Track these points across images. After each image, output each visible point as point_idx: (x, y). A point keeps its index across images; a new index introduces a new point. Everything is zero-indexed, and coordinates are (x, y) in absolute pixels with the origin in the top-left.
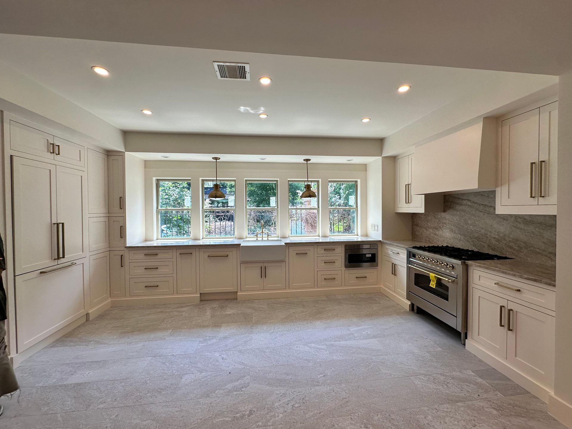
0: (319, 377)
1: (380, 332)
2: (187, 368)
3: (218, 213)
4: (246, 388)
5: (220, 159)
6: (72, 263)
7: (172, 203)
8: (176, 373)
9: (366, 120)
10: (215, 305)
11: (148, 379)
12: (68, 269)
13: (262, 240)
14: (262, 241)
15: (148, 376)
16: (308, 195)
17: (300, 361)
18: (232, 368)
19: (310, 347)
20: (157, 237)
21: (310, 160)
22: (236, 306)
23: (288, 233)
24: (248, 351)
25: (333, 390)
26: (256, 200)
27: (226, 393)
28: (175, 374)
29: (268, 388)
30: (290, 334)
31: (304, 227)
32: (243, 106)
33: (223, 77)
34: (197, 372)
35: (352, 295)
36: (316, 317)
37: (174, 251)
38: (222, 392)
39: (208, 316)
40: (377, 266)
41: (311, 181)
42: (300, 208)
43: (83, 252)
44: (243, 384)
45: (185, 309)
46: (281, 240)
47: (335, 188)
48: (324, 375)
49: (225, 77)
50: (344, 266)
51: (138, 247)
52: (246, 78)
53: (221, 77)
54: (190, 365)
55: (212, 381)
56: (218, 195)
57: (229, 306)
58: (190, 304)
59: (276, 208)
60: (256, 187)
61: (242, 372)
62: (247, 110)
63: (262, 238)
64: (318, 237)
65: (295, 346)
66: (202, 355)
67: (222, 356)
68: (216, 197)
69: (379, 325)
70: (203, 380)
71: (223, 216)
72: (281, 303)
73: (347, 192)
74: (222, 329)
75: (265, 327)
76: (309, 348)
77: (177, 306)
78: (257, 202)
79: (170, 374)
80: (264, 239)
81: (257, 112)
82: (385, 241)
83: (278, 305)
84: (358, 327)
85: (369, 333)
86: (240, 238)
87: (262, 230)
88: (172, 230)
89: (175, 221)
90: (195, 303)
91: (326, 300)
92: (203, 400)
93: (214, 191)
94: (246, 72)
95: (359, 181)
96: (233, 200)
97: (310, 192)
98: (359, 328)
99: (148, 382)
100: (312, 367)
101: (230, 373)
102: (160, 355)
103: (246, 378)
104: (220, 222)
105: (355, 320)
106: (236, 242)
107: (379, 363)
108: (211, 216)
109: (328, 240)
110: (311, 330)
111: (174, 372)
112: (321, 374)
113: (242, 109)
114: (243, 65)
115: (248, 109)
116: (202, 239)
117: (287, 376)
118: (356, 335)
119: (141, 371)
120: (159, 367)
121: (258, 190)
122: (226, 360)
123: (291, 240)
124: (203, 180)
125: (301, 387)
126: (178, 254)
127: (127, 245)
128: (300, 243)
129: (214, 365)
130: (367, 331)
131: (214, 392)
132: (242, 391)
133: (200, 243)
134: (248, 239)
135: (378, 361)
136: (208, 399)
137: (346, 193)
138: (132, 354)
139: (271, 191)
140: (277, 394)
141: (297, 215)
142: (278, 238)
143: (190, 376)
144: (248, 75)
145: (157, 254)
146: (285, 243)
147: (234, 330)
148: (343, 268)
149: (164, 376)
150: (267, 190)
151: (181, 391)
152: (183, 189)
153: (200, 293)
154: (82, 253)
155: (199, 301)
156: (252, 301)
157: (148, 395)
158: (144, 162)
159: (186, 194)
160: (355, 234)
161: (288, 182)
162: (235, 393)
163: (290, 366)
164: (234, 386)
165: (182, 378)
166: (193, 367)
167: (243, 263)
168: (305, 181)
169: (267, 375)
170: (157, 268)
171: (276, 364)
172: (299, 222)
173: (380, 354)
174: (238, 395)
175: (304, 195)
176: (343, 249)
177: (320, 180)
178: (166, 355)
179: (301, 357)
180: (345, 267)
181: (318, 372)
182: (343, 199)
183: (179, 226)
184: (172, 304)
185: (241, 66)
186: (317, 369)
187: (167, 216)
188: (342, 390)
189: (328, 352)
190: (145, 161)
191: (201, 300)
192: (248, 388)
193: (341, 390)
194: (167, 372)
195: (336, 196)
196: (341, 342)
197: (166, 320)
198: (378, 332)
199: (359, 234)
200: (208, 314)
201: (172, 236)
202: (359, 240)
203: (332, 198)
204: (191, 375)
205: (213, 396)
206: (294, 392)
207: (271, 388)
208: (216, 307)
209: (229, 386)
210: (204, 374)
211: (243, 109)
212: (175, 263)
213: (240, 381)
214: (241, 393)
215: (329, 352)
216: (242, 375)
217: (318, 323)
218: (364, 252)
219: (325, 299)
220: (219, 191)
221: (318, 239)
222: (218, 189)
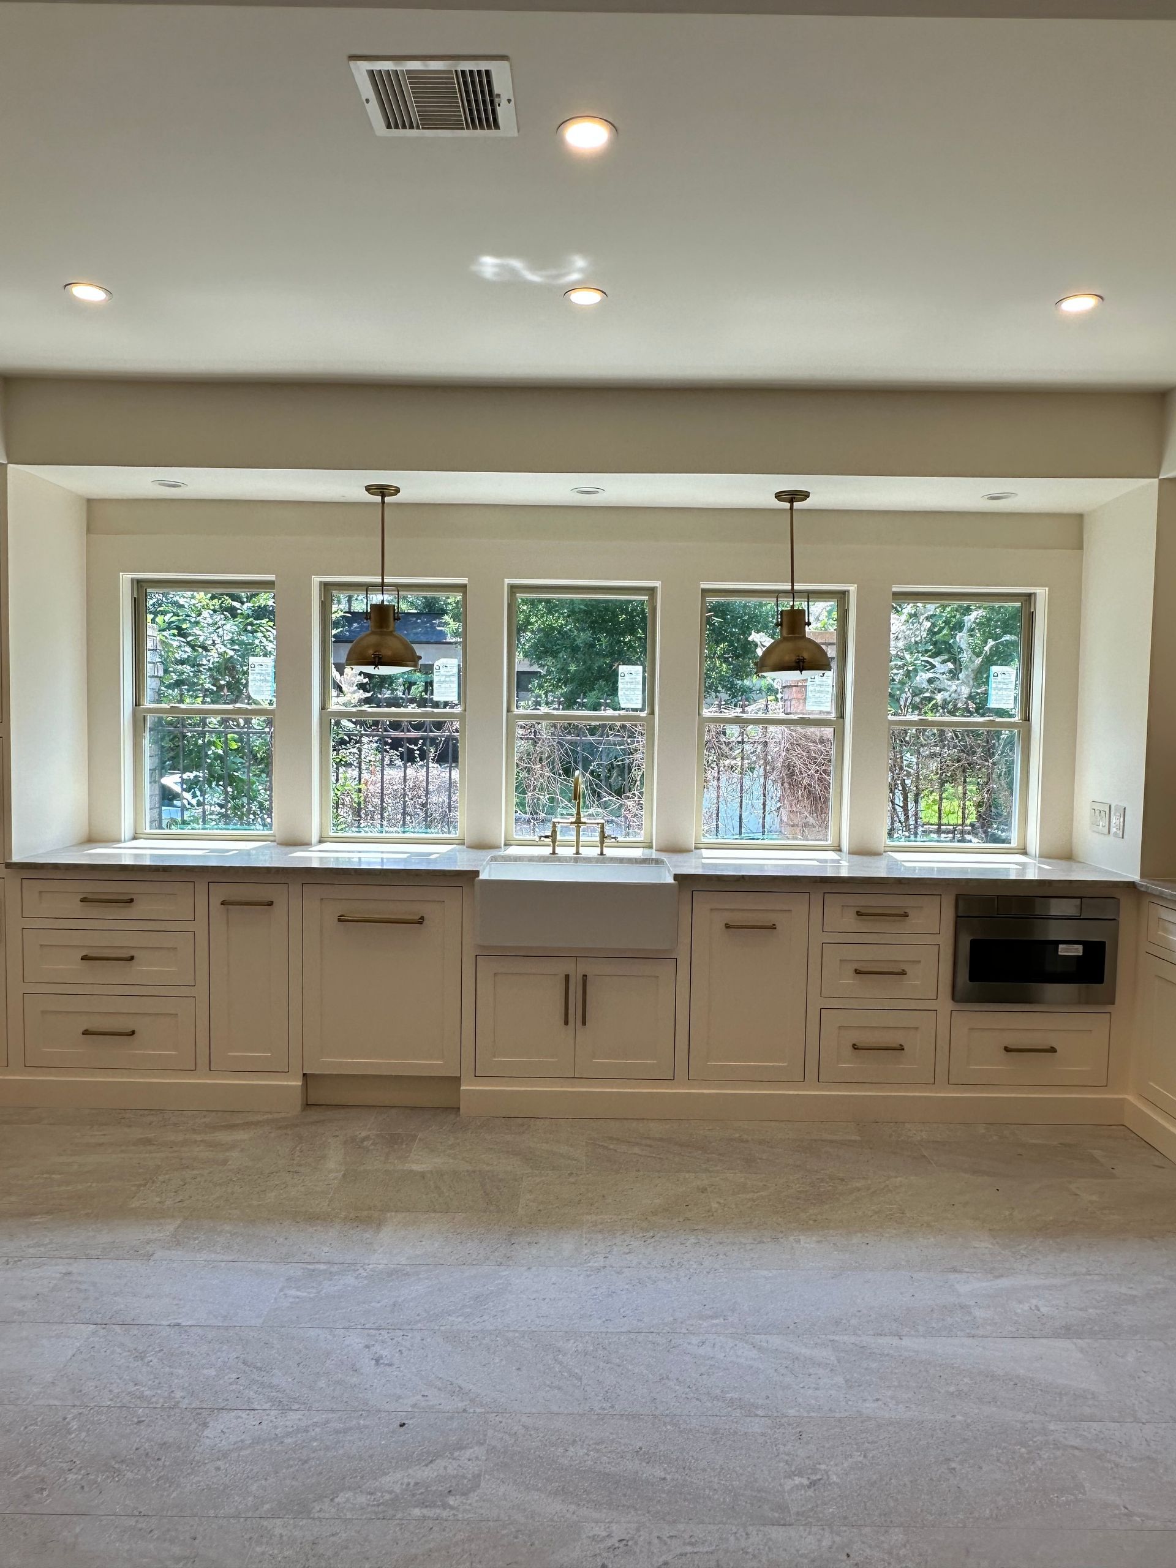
0: (789, 1484)
1: (1098, 1311)
2: (231, 1384)
3: (395, 730)
4: (463, 1494)
5: (397, 491)
7: (208, 680)
8: (186, 1401)
9: (1079, 304)
10: (365, 1128)
11: (75, 1411)
13: (577, 858)
14: (576, 860)
15: (78, 1403)
16: (789, 658)
17: (709, 1404)
18: (414, 1406)
19: (760, 1349)
20: (135, 828)
21: (805, 495)
22: (451, 1141)
23: (695, 830)
24: (487, 1341)
25: (847, 1550)
26: (568, 672)
27: (378, 1505)
28: (180, 1405)
29: (555, 1507)
30: (678, 1280)
31: (779, 804)
32: (496, 253)
33: (397, 127)
34: (266, 1406)
35: (981, 1130)
36: (803, 1216)
37: (201, 887)
38: (362, 1499)
39: (331, 1176)
40: (1113, 1003)
41: (809, 595)
42: (760, 715)
44: (455, 1477)
45: (241, 1135)
46: (662, 862)
47: (934, 625)
48: (814, 1478)
49: (404, 127)
50: (949, 989)
51: (56, 867)
52: (497, 126)
53: (389, 127)
54: (245, 1372)
55: (327, 1448)
56: (386, 652)
57: (420, 1140)
58: (260, 1118)
59: (643, 714)
60: (569, 616)
61: (455, 1425)
62: (513, 271)
63: (574, 850)
64: (831, 855)
65: (695, 1340)
66: (293, 1338)
67: (377, 1348)
68: (378, 662)
69: (1096, 1278)
70: (288, 1440)
71: (421, 742)
72: (648, 1142)
73: (991, 643)
74: (386, 1234)
75: (567, 1244)
76: (755, 1352)
77: (207, 1120)
78: (572, 680)
79: (161, 1400)
80: (585, 852)
81: (558, 276)
82: (1156, 888)
83: (636, 1150)
84: (997, 1277)
85: (1044, 1310)
86: (481, 846)
87: (578, 813)
88: (203, 793)
89: (218, 757)
90: (283, 1115)
91: (855, 1141)
92: (284, 1526)
93: (373, 633)
94: (498, 95)
95: (1042, 593)
96: (453, 675)
97: (801, 643)
98: (998, 1281)
99: (75, 1425)
100: (761, 1440)
101: (402, 1425)
102: (129, 1321)
103: (468, 1453)
104: (405, 767)
105: (984, 1245)
106: (463, 862)
107: (1077, 1453)
108: (365, 740)
109: (878, 869)
110: (774, 1272)
111: (179, 1394)
112: (800, 1475)
113: (489, 265)
114: (483, 66)
115: (517, 264)
116: (321, 842)
117: (644, 1464)
118: (979, 1313)
119: (50, 1380)
120: (119, 1367)
121: (577, 629)
122: (388, 1369)
123: (704, 861)
124: (326, 587)
125: (702, 1522)
126: (215, 902)
127: (15, 859)
128: (743, 876)
129: (339, 1382)
130: (1034, 1302)
131: (332, 1500)
132: (445, 1506)
133: (310, 858)
134: (513, 851)
135: (1072, 1443)
136: (304, 1521)
137: (987, 648)
138: (19, 1305)
139: (633, 632)
140: (593, 1538)
141: (747, 747)
142: (647, 851)
143: (238, 1417)
144: (505, 112)
145: (132, 900)
146: (676, 877)
147: (436, 1245)
148: (945, 1004)
149: (136, 1406)
150: (615, 632)
151: (197, 1478)
152: (255, 622)
153: (304, 1075)
155: (299, 1108)
156: (523, 1125)
157: (71, 1477)
158: (85, 508)
159: (266, 643)
160: (1014, 844)
161: (703, 597)
162: (417, 1512)
163: (665, 1424)
164: (416, 1484)
165: (205, 1425)
166: (255, 1381)
167: (488, 953)
168: (777, 594)
169: (561, 1450)
170: (132, 958)
171: (604, 1409)
172: (754, 782)
173: (1087, 1411)
174: (430, 1524)
175: (773, 659)
176: (949, 915)
177: (852, 589)
178: (152, 1321)
179: (718, 1391)
180: (953, 998)
181: (787, 1462)
182: (967, 676)
183: (231, 780)
184: (190, 1113)
185: (475, 69)
186: (782, 1449)
187: (184, 736)
188: (890, 1553)
189: (840, 1380)
190: (90, 502)
191: (307, 1105)
192: (474, 1497)
193: (886, 1557)
194: (147, 1393)
195: (936, 661)
196: (906, 1342)
197: (161, 1178)
198: (1091, 1311)
199: (1033, 846)
200: (331, 1165)
201: (204, 822)
202: (1031, 875)
203: (916, 670)
204: (244, 1415)
205: (327, 1515)
206: (671, 1537)
207: (573, 1507)
208: (367, 1138)
209: (394, 1480)
210: (293, 1416)
211: (497, 266)
212: (202, 942)
213: (441, 1463)
214: (445, 1514)
215: (847, 1381)
216: (453, 1439)
217: (808, 1243)
218: (1054, 933)
219: (853, 1138)
220: (391, 633)
221: (833, 861)
222: (388, 627)
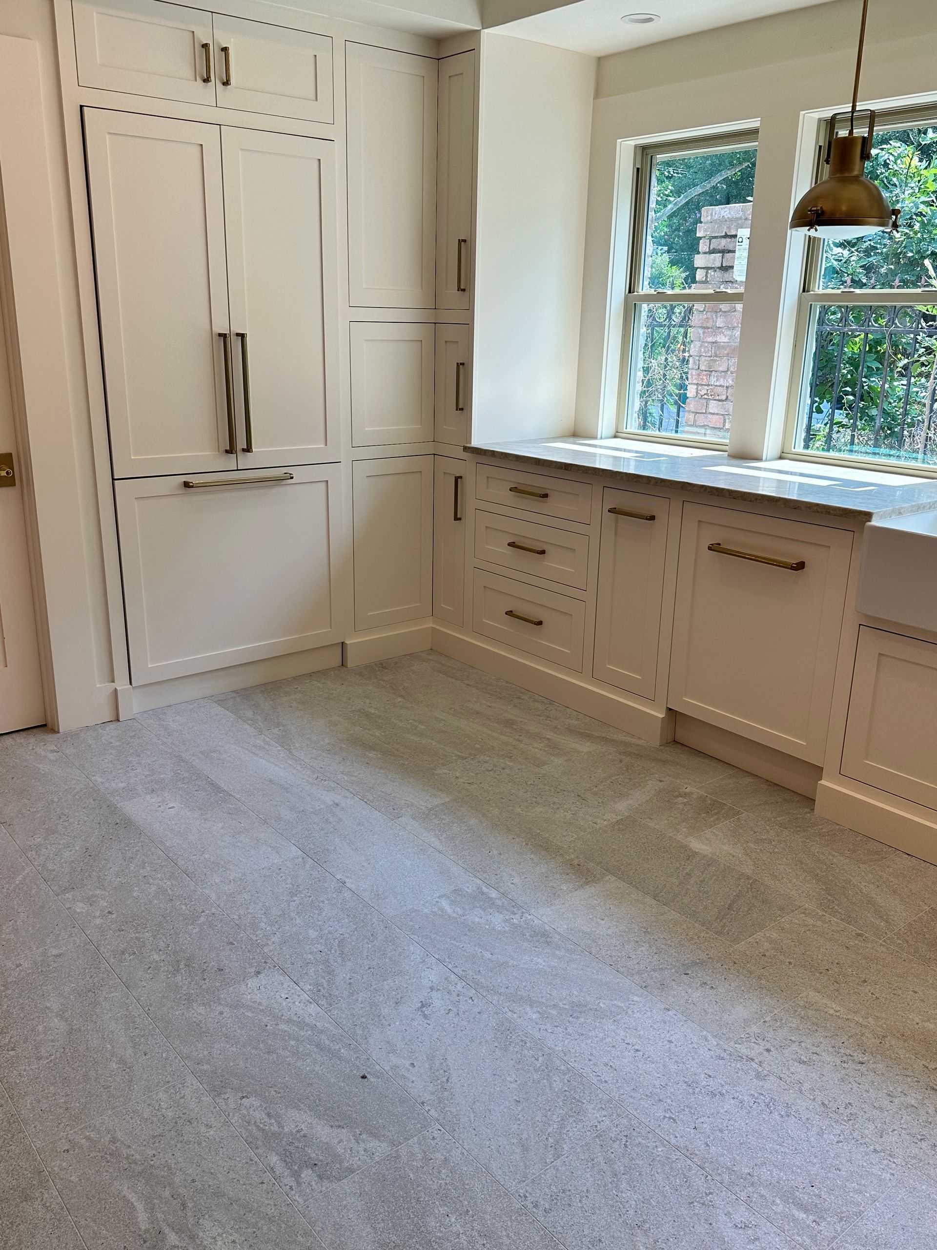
2: (312, 952)
6: (285, 473)
12: (275, 490)
18: (392, 1068)
20: (617, 427)
37: (598, 492)
43: (326, 445)
44: (335, 1155)
51: (493, 454)
61: (399, 1110)
67: (438, 995)
101: (364, 1077)
103: (374, 1144)
111: (275, 938)
116: (778, 458)
122: (421, 1020)
126: (605, 508)
127: (476, 442)
129: (374, 1005)
131: (244, 1097)
143: (281, 983)
145: (546, 496)
153: (668, 709)
154: (323, 446)
155: (660, 741)
164: (305, 1136)
170: (544, 552)
174: (268, 1178)
178: (334, 870)
190: (599, 60)
191: (673, 742)
192: (325, 1186)
204: (287, 983)
209: (296, 1120)
213: (344, 1134)
214: (286, 1179)
216: (382, 1121)
222: (851, 170)
